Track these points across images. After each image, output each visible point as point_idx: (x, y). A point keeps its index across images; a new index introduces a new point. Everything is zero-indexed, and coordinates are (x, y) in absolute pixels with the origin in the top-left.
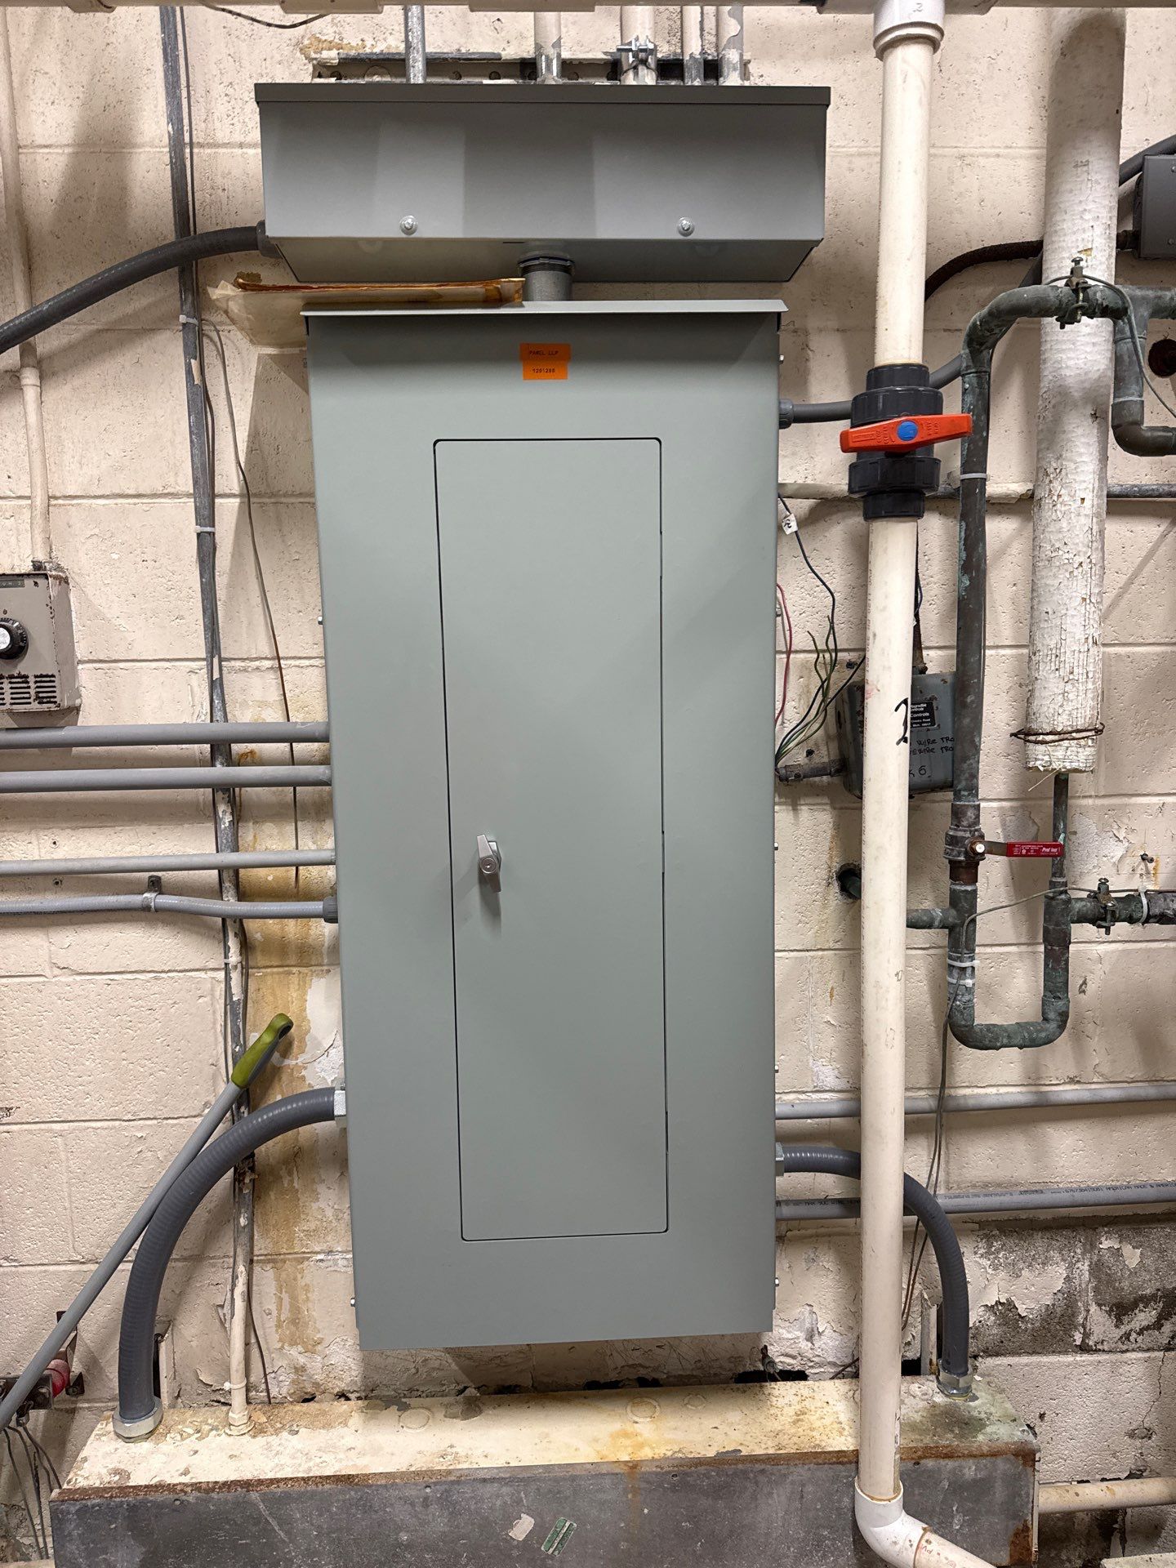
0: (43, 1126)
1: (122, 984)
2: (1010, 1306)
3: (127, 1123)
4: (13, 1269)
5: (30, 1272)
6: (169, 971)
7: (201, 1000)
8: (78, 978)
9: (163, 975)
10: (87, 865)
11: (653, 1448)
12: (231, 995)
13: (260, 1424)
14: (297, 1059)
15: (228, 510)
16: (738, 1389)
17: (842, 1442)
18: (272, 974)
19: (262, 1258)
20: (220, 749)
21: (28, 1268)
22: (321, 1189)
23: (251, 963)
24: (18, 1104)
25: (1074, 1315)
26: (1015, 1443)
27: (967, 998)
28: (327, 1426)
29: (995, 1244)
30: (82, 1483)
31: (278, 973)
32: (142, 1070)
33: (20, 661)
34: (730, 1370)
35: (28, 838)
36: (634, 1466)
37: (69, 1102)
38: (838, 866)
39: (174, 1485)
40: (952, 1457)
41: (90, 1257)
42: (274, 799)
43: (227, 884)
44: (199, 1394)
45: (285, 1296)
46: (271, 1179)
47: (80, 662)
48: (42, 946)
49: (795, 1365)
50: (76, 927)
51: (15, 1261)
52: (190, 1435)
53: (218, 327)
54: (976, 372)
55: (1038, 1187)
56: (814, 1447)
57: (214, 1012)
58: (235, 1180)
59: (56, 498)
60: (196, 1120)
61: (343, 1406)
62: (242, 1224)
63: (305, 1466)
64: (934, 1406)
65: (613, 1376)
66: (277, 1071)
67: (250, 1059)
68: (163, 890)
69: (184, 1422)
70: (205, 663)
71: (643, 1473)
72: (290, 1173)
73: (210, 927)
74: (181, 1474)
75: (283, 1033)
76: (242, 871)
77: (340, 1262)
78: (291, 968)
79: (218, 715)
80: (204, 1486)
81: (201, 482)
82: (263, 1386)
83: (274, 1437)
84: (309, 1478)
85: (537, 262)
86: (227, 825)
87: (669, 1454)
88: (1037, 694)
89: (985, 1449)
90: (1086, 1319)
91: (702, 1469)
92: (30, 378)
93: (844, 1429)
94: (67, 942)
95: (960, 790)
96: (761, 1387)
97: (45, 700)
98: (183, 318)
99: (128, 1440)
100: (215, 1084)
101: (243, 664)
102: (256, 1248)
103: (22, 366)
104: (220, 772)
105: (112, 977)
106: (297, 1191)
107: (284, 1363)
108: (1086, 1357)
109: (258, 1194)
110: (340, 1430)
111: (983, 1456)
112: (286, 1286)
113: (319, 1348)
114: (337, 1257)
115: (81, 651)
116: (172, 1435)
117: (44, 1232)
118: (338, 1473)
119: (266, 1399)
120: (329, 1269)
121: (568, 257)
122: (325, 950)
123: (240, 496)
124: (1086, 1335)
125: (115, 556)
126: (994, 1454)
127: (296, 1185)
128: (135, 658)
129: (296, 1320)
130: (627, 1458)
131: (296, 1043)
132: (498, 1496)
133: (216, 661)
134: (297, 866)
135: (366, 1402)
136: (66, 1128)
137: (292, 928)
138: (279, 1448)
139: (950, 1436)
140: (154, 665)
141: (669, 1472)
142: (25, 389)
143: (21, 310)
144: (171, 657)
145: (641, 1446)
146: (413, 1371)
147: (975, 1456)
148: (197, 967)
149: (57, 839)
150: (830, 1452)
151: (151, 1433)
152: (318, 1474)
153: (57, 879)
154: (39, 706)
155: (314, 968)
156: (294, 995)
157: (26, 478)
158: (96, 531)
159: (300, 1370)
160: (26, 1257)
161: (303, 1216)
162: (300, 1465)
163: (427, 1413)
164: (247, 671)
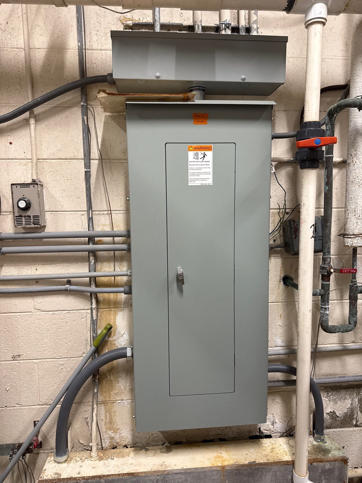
0: (31, 361)
1: (57, 314)
2: (334, 413)
3: (58, 359)
4: (20, 407)
5: (25, 408)
6: (73, 310)
7: (82, 319)
8: (43, 313)
9: (70, 311)
10: (48, 276)
11: (228, 461)
12: (93, 318)
13: (101, 457)
14: (113, 338)
15: (95, 164)
16: (252, 441)
17: (288, 458)
18: (106, 311)
19: (101, 402)
20: (91, 239)
21: (24, 407)
22: (120, 379)
23: (99, 307)
24: (22, 354)
25: (353, 415)
26: (341, 457)
27: (327, 317)
28: (123, 456)
29: (329, 394)
30: (45, 478)
31: (107, 310)
32: (63, 342)
33: (28, 211)
34: (248, 435)
35: (28, 268)
36: (223, 467)
37: (39, 353)
38: (283, 276)
39: (76, 478)
40: (322, 462)
41: (45, 403)
42: (107, 255)
43: (92, 282)
44: (79, 447)
45: (108, 414)
46: (104, 377)
47: (46, 211)
48: (31, 302)
49: (268, 433)
50: (43, 296)
51: (20, 405)
52: (79, 461)
53: (93, 107)
54: (331, 124)
55: (343, 376)
56: (279, 460)
57: (87, 323)
58: (93, 377)
59: (39, 159)
60: (80, 358)
61: (127, 450)
62: (95, 392)
63: (118, 470)
64: (314, 445)
65: (211, 438)
66: (107, 342)
67: (99, 338)
68: (72, 284)
69: (76, 456)
70: (86, 212)
71: (226, 470)
72: (110, 375)
73: (86, 296)
74: (78, 474)
75: (109, 330)
76: (97, 278)
77: (126, 403)
78: (112, 309)
79: (91, 228)
80: (86, 478)
81: (87, 155)
82: (100, 444)
83: (106, 460)
84: (120, 474)
85: (195, 88)
86: (93, 263)
87: (234, 463)
88: (348, 223)
89: (332, 459)
90: (357, 416)
91: (245, 468)
92: (32, 121)
93: (287, 453)
94: (40, 301)
95: (325, 253)
96: (259, 440)
97: (36, 224)
98: (82, 103)
99: (59, 463)
100: (86, 346)
101: (98, 212)
102: (99, 399)
103: (30, 118)
104: (91, 246)
105: (54, 312)
106: (112, 380)
107: (107, 436)
108: (357, 428)
109: (100, 382)
110: (127, 458)
111: (331, 461)
112: (109, 411)
113: (118, 431)
114: (125, 401)
115: (46, 208)
116: (73, 461)
117: (30, 395)
118: (129, 472)
119: (101, 448)
120: (122, 405)
121: (205, 86)
122: (122, 303)
123: (99, 159)
124: (357, 422)
125: (58, 178)
126: (335, 460)
127: (112, 378)
128: (64, 210)
129: (111, 422)
130: (220, 465)
131: (112, 333)
132: (180, 478)
133: (91, 211)
134: (115, 276)
135: (134, 448)
136: (38, 361)
137: (112, 296)
138: (108, 464)
139: (320, 455)
140: (70, 212)
141: (235, 469)
142: (31, 125)
143: (30, 100)
144: (76, 210)
145: (224, 461)
146: (148, 438)
147: (329, 461)
148: (82, 309)
149: (37, 268)
150: (284, 461)
151: (66, 460)
152: (122, 473)
153: (37, 281)
154: (34, 226)
155: (119, 309)
156: (112, 317)
157: (30, 153)
158: (52, 170)
159: (112, 438)
160: (24, 404)
161: (114, 389)
162: (116, 470)
163: (155, 451)
164: (100, 215)
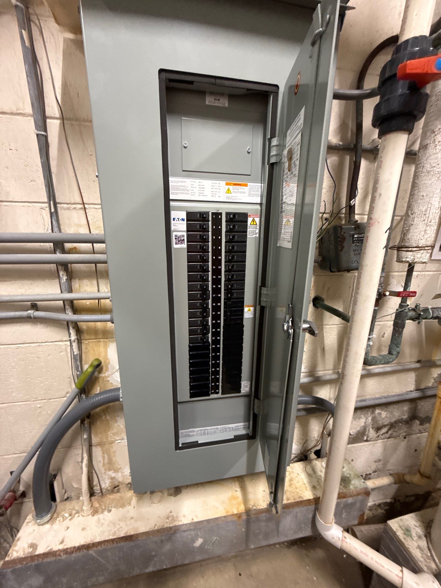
1: (24, 348)
3: (33, 402)
6: (46, 342)
7: (61, 353)
9: (42, 344)
12: (74, 352)
13: (96, 508)
14: (105, 374)
15: (54, 126)
17: (308, 494)
18: (92, 342)
19: (96, 444)
20: (59, 245)
22: (118, 419)
23: (82, 338)
25: (365, 432)
26: (362, 488)
27: (369, 349)
28: (123, 506)
30: (14, 556)
32: (37, 381)
36: (239, 516)
37: (5, 396)
38: (313, 297)
39: (56, 551)
41: (21, 451)
42: (86, 269)
43: (67, 307)
45: (106, 455)
46: (98, 417)
52: (67, 518)
53: (40, 18)
56: (299, 498)
57: (68, 357)
58: (81, 423)
60: (64, 398)
61: (129, 493)
62: (85, 438)
66: (97, 379)
67: (84, 377)
68: (39, 309)
69: (64, 510)
70: (47, 204)
73: (62, 324)
74: (60, 544)
75: (98, 367)
76: (75, 302)
77: (124, 443)
78: (100, 340)
79: (56, 229)
80: (69, 550)
84: (114, 539)
86: (65, 281)
87: (251, 507)
89: (355, 492)
90: (368, 433)
93: (307, 487)
99: (40, 524)
100: (70, 386)
101: (68, 206)
102: (93, 442)
105: (18, 345)
106: (108, 420)
107: (107, 477)
108: (367, 443)
109: (92, 425)
110: (128, 508)
111: (354, 495)
112: (107, 452)
113: (120, 470)
116: (59, 518)
123: (59, 119)
124: (368, 437)
126: (357, 494)
128: (11, 200)
129: (110, 463)
130: (236, 512)
131: (104, 368)
133: (52, 203)
134: (99, 299)
137: (99, 324)
138: (103, 521)
140: (22, 204)
141: (252, 517)
144: (31, 201)
148: (58, 340)
150: (306, 501)
151: (50, 519)
152: (118, 536)
155: (110, 339)
156: (102, 350)
159: (113, 478)
161: (111, 429)
162: (111, 531)
163: (161, 494)
164: (70, 210)
